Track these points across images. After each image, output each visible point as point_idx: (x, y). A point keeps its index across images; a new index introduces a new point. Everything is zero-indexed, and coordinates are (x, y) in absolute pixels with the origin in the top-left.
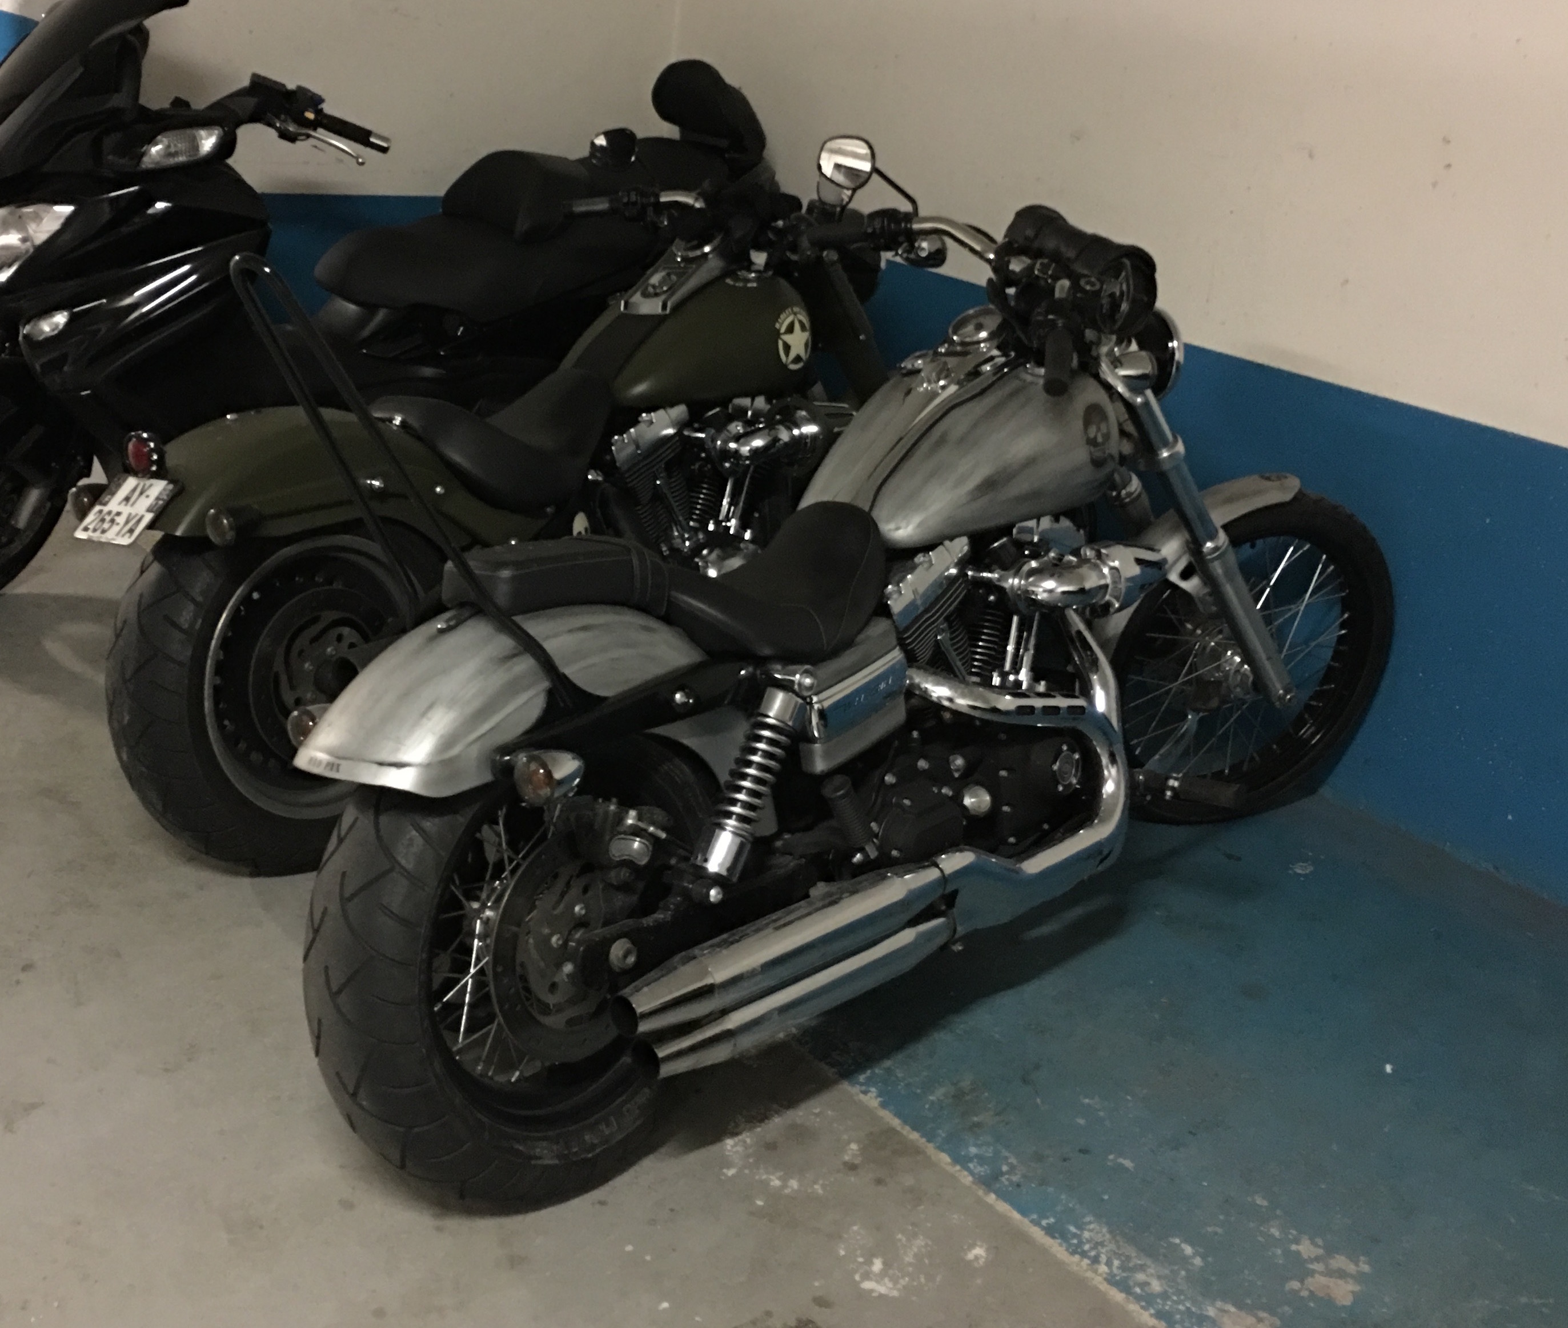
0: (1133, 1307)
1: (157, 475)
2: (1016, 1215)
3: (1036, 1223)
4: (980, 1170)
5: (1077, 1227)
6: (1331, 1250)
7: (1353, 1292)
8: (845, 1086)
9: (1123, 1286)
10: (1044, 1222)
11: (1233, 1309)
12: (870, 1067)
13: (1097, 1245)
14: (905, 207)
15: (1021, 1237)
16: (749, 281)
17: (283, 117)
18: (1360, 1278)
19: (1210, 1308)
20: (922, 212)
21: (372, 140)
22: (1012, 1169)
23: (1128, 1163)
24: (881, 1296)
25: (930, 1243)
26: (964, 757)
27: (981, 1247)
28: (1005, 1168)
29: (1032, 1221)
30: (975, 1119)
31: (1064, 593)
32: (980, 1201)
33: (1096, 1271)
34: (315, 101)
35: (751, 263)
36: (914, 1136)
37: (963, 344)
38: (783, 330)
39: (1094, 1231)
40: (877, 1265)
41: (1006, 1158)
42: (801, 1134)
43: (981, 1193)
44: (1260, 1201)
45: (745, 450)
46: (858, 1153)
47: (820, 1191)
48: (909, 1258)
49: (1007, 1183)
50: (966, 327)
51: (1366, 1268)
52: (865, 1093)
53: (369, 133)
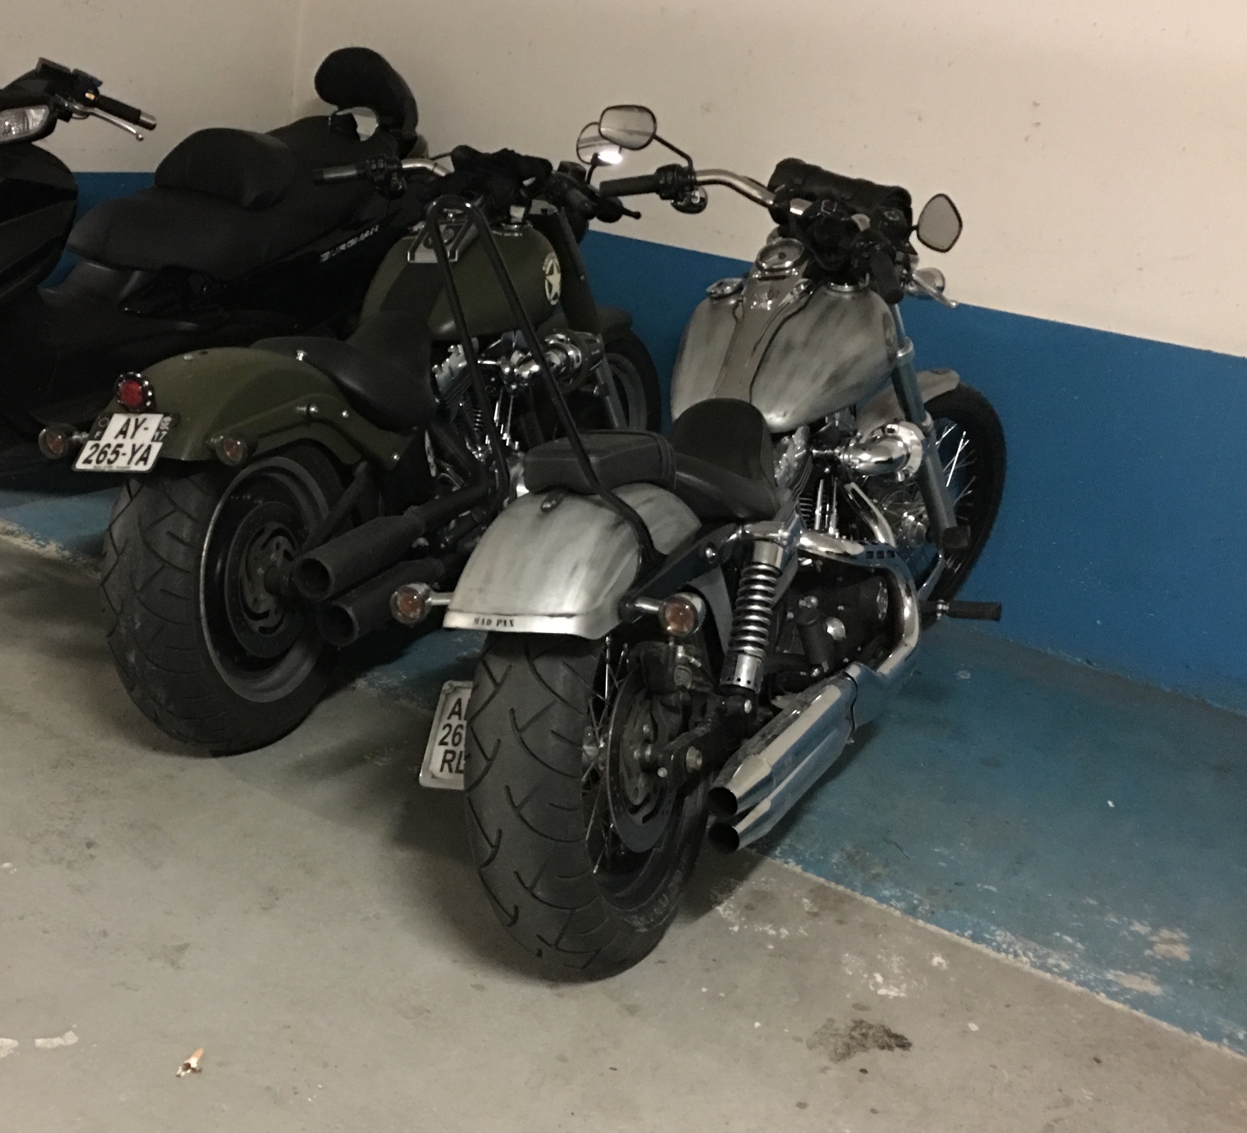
0: (1062, 981)
1: (152, 410)
2: (946, 933)
3: (963, 936)
4: (901, 905)
5: (990, 935)
6: (1156, 928)
7: (1187, 952)
8: (769, 860)
9: (1044, 967)
10: (966, 934)
11: (1122, 973)
12: (778, 845)
13: (1010, 944)
14: (684, 163)
15: (957, 946)
16: (513, 231)
17: (70, 99)
18: (1185, 942)
19: (1108, 975)
20: (696, 167)
21: (143, 118)
22: (921, 902)
23: (993, 889)
24: (896, 998)
25: (903, 958)
26: (816, 596)
27: (937, 956)
28: (915, 902)
29: (958, 934)
30: (873, 872)
31: (877, 463)
32: (916, 927)
33: (1021, 961)
34: (93, 84)
35: (510, 217)
36: (841, 888)
37: (770, 270)
38: (547, 272)
39: (1001, 936)
40: (879, 978)
41: (913, 896)
42: (764, 896)
43: (911, 920)
44: (1092, 902)
45: (526, 374)
46: (812, 904)
47: (805, 934)
48: (896, 971)
49: (924, 912)
50: (770, 257)
51: (1184, 935)
52: (787, 863)
53: (138, 112)
